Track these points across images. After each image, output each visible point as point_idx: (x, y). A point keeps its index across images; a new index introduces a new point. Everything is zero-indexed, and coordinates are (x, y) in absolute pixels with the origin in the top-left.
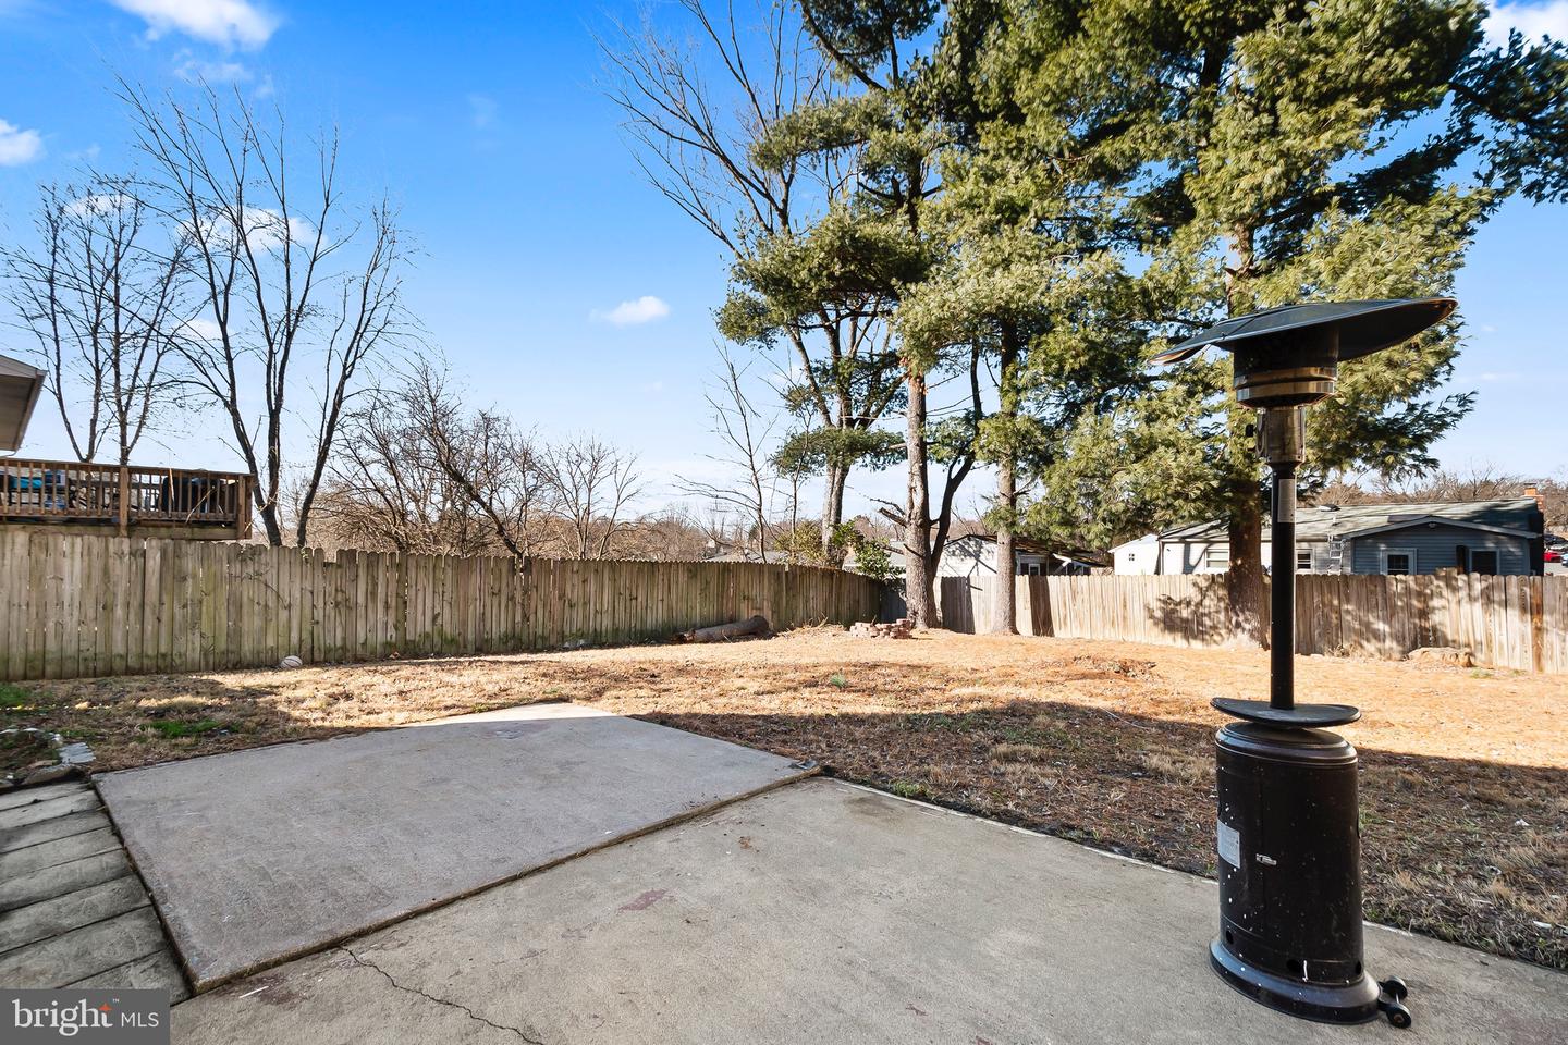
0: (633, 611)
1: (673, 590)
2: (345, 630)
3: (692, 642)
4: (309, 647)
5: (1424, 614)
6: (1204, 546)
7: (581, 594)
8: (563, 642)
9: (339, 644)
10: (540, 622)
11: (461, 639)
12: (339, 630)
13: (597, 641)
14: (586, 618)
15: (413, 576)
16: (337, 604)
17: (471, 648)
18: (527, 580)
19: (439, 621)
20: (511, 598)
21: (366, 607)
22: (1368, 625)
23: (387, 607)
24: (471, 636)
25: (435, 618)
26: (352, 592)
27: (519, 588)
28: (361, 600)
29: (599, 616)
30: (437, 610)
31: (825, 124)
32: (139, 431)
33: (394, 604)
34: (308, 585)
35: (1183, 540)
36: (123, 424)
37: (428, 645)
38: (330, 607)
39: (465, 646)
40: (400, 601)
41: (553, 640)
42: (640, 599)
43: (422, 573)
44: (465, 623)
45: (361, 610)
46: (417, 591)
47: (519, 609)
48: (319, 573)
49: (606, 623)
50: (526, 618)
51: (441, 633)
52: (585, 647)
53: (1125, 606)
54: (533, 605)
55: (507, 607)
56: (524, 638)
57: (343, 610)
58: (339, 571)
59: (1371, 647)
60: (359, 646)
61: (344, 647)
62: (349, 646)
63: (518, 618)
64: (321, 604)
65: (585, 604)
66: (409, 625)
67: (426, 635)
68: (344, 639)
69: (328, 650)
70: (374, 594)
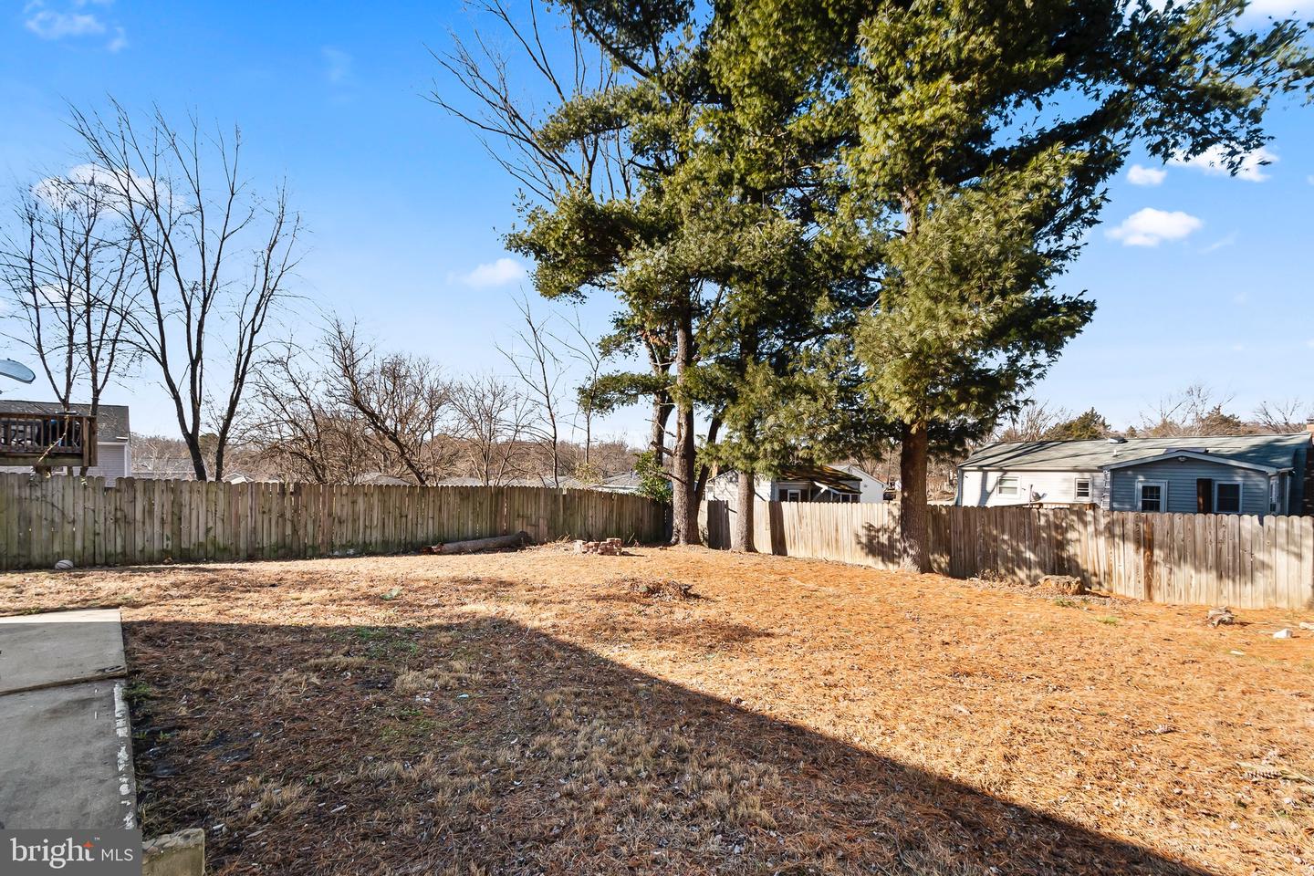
0: (403, 527)
1: (444, 508)
2: (124, 540)
3: (439, 553)
4: (92, 551)
5: (1061, 545)
6: (999, 474)
7: (350, 512)
8: (333, 551)
9: (119, 549)
10: (308, 535)
11: (233, 548)
12: (119, 540)
13: (365, 550)
14: (355, 532)
15: (187, 498)
16: (116, 520)
17: (242, 554)
18: (297, 501)
19: (212, 534)
20: (282, 515)
21: (144, 523)
22: (1018, 553)
23: (163, 522)
24: (242, 546)
25: (208, 530)
26: (131, 511)
27: (289, 508)
28: (139, 516)
29: (368, 531)
30: (210, 524)
31: (596, 110)
32: (107, 377)
33: (169, 519)
34: (90, 505)
35: (980, 468)
36: (94, 371)
37: (202, 552)
38: (110, 522)
39: (237, 554)
40: (176, 518)
41: (323, 550)
42: (410, 517)
43: (195, 496)
44: (237, 535)
45: (139, 525)
46: (191, 510)
47: (289, 526)
48: (100, 496)
49: (376, 536)
50: (295, 531)
51: (214, 542)
52: (353, 556)
53: (837, 530)
54: (303, 522)
55: (277, 522)
56: (295, 547)
57: (122, 525)
58: (118, 494)
59: (1022, 574)
60: (137, 553)
61: (124, 553)
62: (128, 553)
63: (289, 531)
64: (102, 519)
65: (354, 521)
66: (185, 538)
67: (200, 545)
68: (124, 547)
69: (108, 556)
70: (151, 512)
